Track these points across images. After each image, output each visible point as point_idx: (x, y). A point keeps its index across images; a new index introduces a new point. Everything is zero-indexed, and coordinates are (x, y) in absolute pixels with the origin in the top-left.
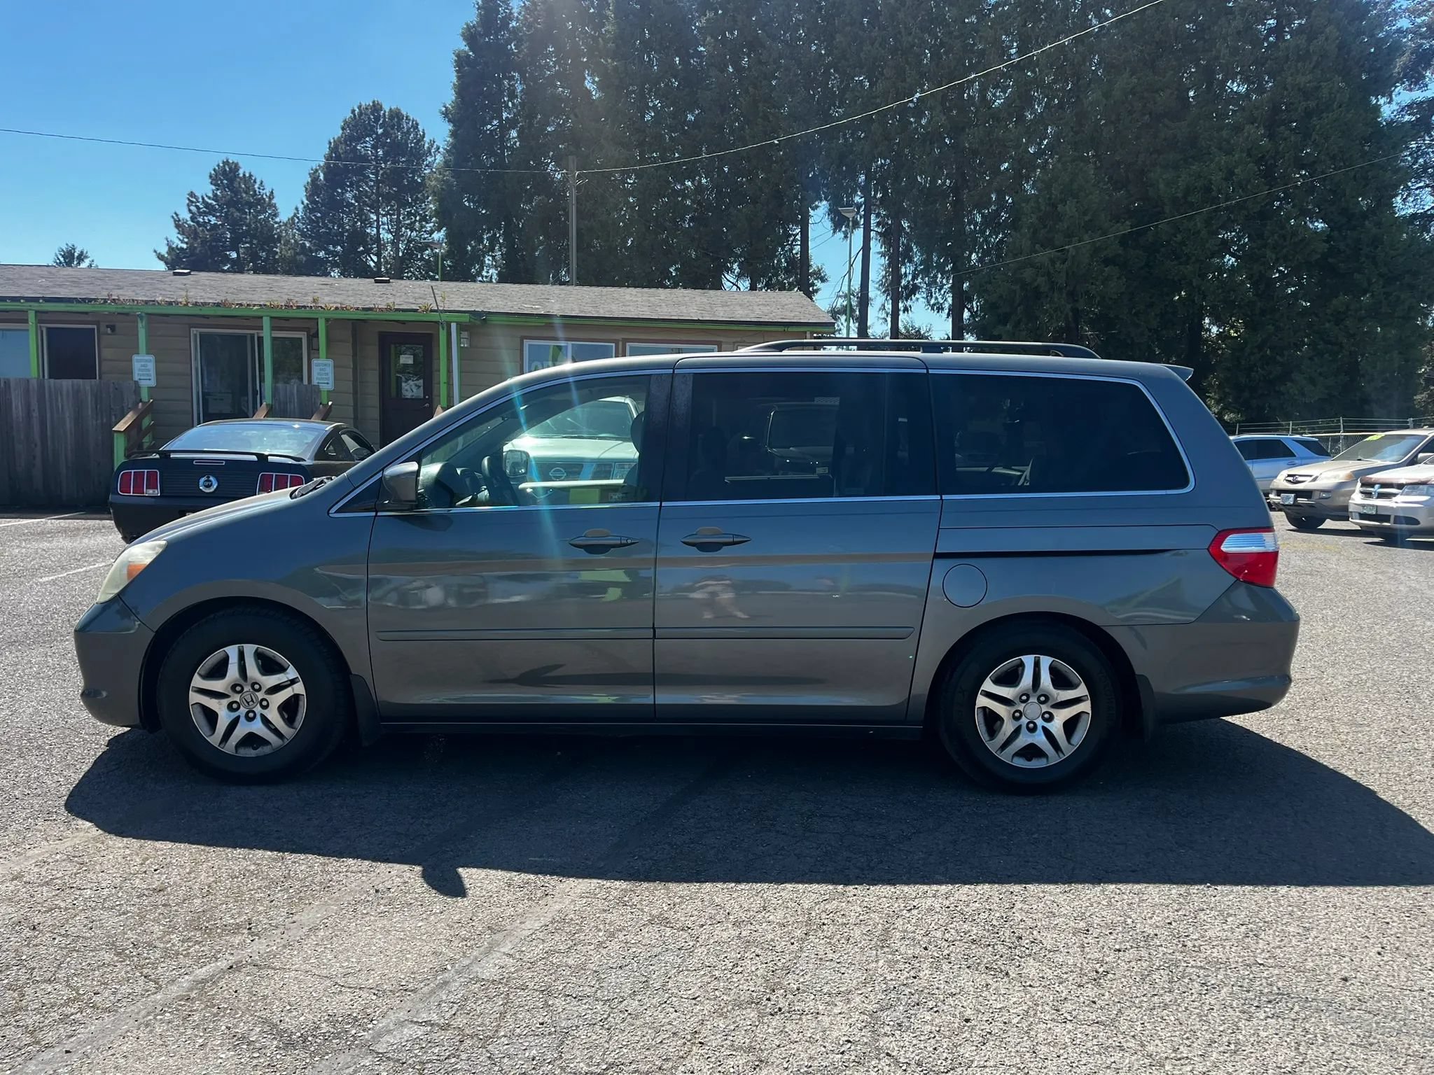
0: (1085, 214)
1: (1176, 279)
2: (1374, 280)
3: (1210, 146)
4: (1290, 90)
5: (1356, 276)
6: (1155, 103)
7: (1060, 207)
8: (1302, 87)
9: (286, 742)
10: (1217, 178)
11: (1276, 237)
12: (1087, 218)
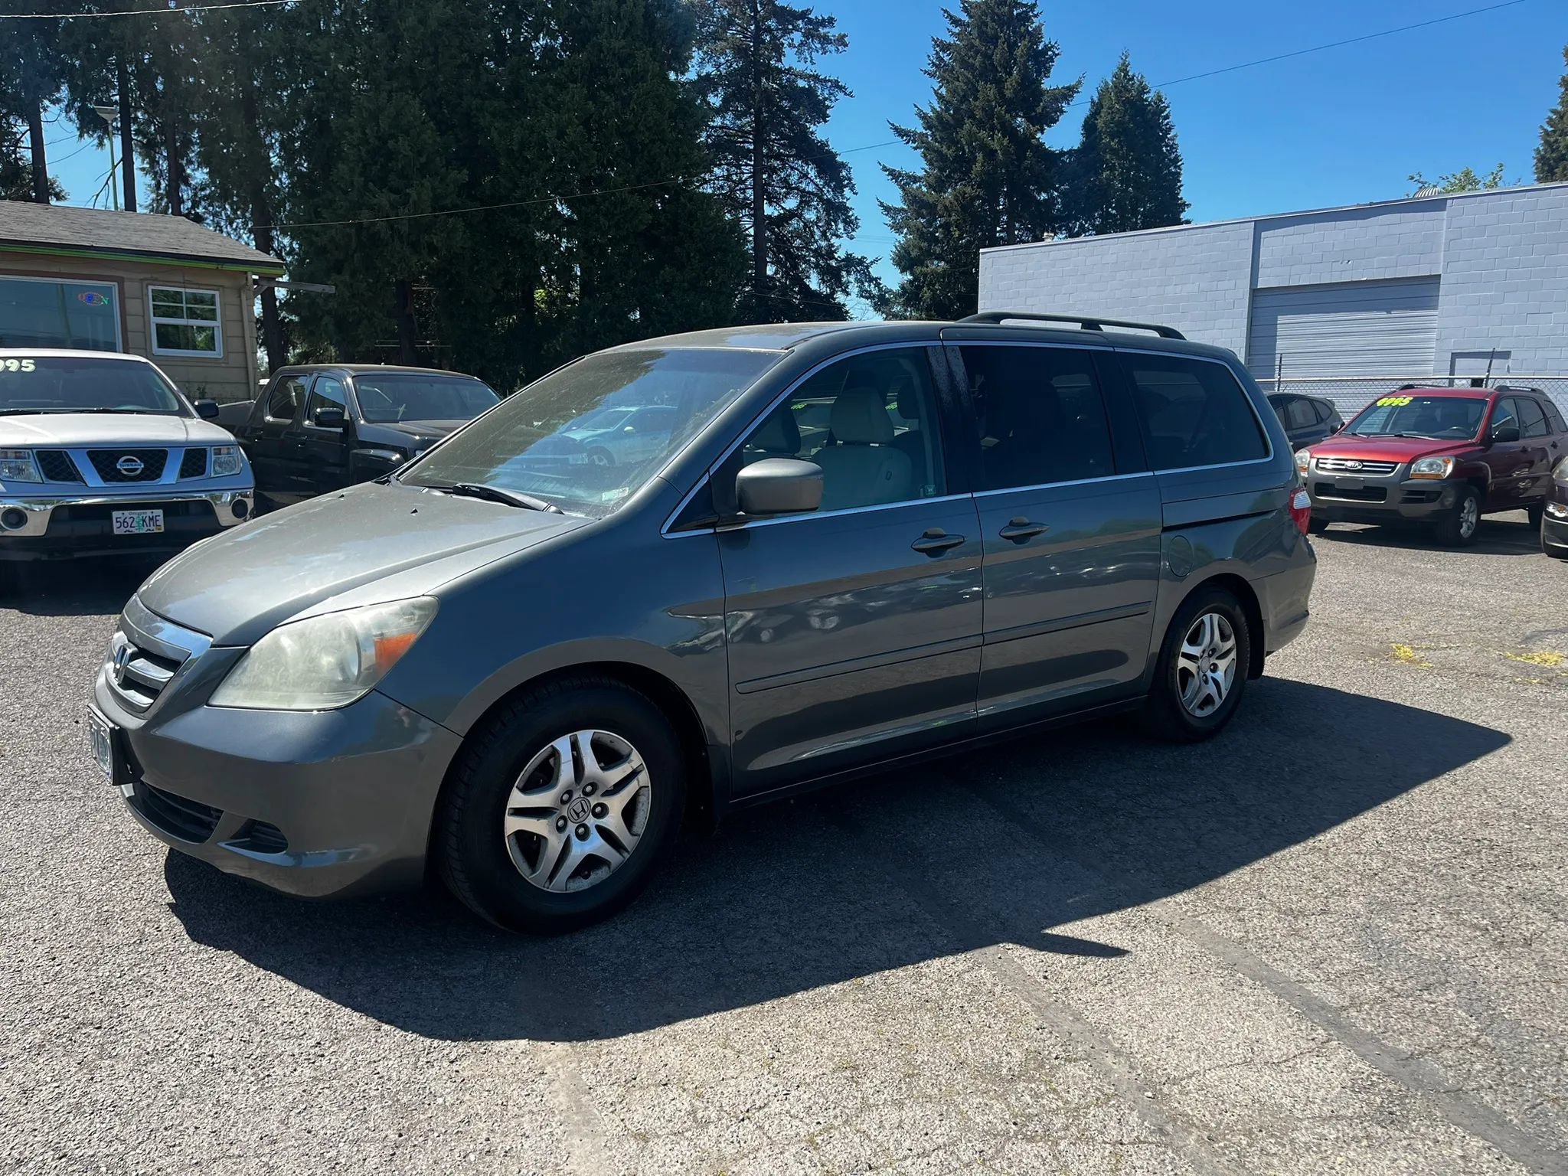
0: (419, 154)
1: (518, 237)
2: (692, 255)
3: (536, 100)
4: (606, 53)
5: (678, 250)
6: (472, 41)
7: (391, 144)
8: (616, 52)
9: (627, 856)
10: (551, 135)
11: (607, 204)
12: (423, 160)
